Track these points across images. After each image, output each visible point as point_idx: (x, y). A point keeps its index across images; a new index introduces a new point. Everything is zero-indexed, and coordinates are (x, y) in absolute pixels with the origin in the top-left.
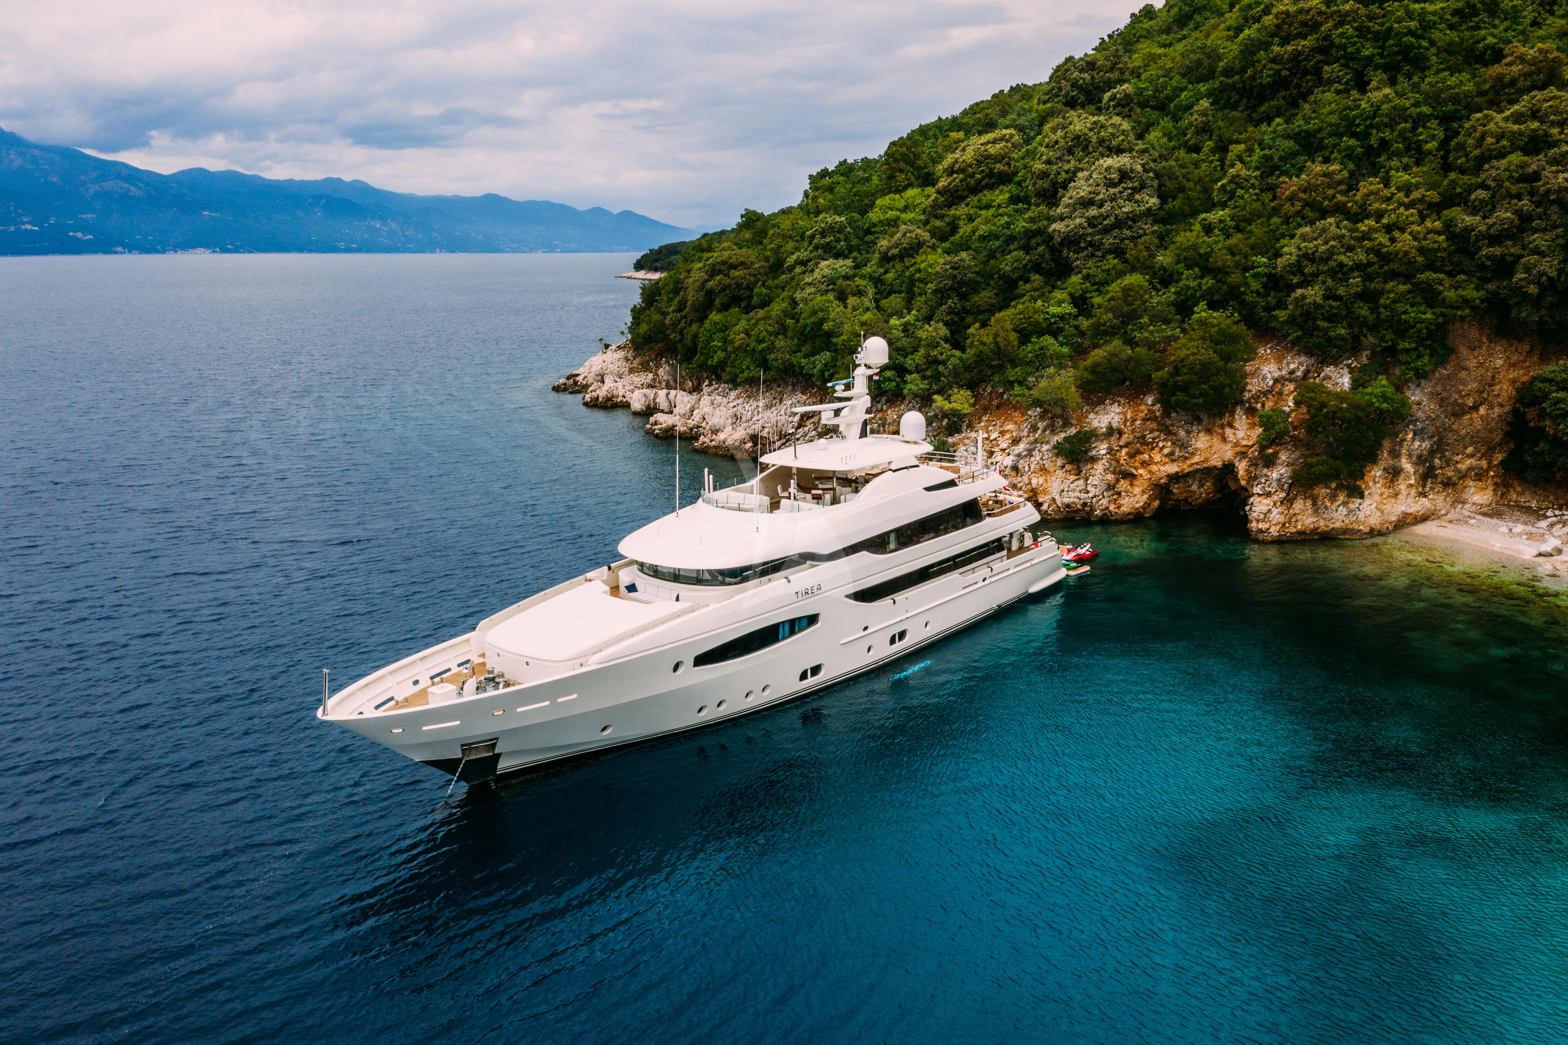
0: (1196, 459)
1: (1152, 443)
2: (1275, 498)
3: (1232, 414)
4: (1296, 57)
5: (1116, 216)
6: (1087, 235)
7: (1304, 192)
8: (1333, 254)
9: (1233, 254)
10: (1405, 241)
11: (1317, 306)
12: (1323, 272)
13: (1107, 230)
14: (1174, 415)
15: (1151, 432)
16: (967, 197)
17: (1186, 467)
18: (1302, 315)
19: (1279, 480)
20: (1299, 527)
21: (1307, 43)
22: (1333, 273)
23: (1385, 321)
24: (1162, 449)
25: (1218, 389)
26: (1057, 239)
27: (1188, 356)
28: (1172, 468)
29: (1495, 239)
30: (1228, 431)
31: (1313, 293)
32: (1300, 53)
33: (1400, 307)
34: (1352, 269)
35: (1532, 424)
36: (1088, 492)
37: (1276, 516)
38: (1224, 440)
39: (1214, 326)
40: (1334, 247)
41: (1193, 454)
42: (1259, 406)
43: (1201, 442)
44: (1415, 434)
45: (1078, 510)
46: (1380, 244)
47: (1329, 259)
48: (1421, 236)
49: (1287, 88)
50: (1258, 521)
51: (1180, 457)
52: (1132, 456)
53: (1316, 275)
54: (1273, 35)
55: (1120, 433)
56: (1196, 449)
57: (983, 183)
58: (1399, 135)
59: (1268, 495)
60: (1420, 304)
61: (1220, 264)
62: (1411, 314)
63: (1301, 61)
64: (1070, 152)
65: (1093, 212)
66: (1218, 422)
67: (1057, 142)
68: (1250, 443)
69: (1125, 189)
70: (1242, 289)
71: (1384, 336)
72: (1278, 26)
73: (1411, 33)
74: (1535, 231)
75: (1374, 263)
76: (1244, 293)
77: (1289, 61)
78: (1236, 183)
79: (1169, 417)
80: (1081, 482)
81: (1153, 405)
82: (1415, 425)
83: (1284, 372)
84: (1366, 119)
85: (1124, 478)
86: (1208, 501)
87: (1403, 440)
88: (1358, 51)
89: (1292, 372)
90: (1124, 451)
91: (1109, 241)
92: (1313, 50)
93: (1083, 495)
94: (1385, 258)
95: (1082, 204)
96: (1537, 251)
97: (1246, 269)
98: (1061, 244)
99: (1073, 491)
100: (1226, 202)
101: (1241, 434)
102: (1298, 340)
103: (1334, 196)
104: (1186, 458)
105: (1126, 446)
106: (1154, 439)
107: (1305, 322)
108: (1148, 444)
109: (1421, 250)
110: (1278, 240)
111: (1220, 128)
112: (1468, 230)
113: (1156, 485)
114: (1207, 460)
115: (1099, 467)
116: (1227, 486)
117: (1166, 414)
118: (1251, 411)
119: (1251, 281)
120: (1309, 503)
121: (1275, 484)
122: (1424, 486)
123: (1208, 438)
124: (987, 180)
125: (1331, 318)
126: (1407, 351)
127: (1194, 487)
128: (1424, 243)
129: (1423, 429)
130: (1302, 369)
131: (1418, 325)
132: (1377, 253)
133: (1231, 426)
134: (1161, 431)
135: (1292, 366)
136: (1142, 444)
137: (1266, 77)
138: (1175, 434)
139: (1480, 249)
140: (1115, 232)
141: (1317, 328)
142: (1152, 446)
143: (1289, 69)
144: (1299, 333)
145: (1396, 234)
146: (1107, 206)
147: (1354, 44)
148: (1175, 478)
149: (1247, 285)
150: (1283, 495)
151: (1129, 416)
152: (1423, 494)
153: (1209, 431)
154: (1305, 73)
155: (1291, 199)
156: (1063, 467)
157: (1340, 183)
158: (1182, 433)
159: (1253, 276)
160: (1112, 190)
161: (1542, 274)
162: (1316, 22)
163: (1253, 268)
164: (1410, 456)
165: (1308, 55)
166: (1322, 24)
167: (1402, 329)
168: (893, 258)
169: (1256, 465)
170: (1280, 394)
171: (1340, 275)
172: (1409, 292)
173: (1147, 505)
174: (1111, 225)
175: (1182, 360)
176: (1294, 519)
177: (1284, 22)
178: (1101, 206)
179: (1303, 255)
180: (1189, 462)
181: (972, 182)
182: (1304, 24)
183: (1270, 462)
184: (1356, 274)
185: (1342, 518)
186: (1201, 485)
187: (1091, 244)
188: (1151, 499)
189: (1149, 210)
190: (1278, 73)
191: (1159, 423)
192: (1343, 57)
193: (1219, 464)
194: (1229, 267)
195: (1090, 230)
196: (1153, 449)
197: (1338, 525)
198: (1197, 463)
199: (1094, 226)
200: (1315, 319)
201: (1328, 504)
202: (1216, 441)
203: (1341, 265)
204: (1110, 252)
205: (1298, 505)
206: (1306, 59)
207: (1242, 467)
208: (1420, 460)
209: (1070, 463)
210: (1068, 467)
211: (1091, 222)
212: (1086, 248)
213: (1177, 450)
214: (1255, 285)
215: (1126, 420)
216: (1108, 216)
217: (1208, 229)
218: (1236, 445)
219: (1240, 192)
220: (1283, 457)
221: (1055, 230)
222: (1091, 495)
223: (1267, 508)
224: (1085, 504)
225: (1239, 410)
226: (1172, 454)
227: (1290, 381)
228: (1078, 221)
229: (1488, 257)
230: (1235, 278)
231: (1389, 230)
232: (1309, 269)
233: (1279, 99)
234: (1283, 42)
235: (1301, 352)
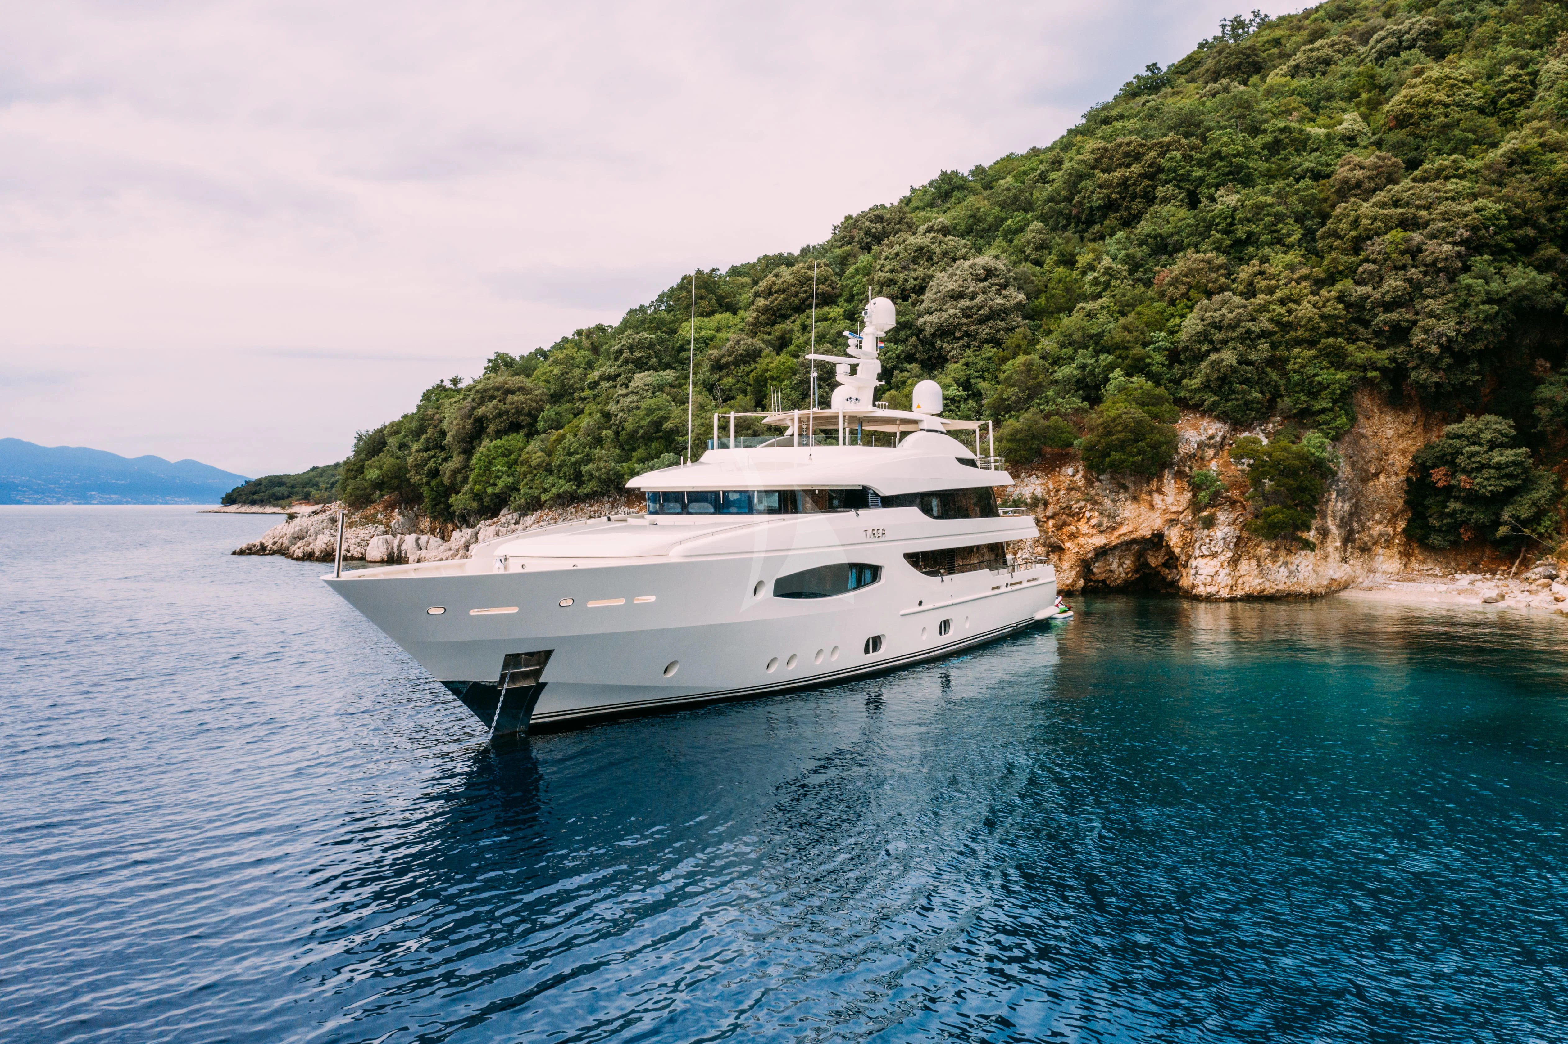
0: (1124, 529)
1: (1078, 514)
2: (1222, 558)
3: (1161, 478)
4: (1124, 183)
5: (991, 308)
6: (962, 324)
7: (1186, 276)
8: (1240, 321)
9: (1130, 332)
10: (1305, 310)
11: (1234, 370)
12: (1232, 339)
13: (982, 321)
14: (1097, 484)
15: (1078, 501)
16: (790, 316)
17: (1114, 539)
18: (1218, 379)
19: (1224, 539)
20: (1247, 589)
21: (1136, 168)
22: (1242, 339)
23: (1296, 385)
24: (1089, 519)
25: (1155, 446)
26: (929, 330)
27: (1120, 416)
28: (1100, 541)
29: (1388, 307)
30: (1157, 497)
31: (1228, 357)
32: (1127, 179)
33: (1310, 371)
34: (1259, 337)
35: (1440, 484)
37: (1224, 578)
38: (1152, 507)
39: (1136, 389)
40: (1240, 314)
41: (1121, 524)
42: (1187, 469)
43: (1128, 510)
44: (1338, 495)
46: (1280, 314)
47: (1237, 325)
48: (1320, 304)
49: (1116, 211)
50: (1205, 585)
51: (1108, 528)
52: (1059, 528)
53: (1225, 342)
54: (1093, 168)
55: (1046, 504)
56: (1125, 519)
57: (807, 303)
58: (1265, 228)
59: (1214, 555)
60: (1328, 368)
61: (1117, 339)
62: (1325, 376)
63: (1129, 186)
64: (914, 261)
65: (965, 303)
66: (1146, 488)
67: (897, 254)
68: (1181, 509)
69: (993, 285)
70: (1148, 360)
71: (1299, 398)
72: (1096, 160)
73: (1239, 154)
74: (1426, 297)
75: (1276, 333)
76: (1149, 364)
77: (1118, 185)
78: (1110, 275)
79: (1093, 487)
81: (1073, 476)
82: (1337, 486)
83: (1204, 438)
84: (1225, 218)
85: (1053, 551)
86: (1126, 582)
87: (1328, 500)
88: (1189, 173)
89: (1211, 438)
90: (1051, 523)
91: (984, 331)
92: (1140, 175)
94: (1286, 327)
95: (951, 297)
96: (1431, 315)
97: (1145, 345)
98: (933, 335)
100: (1100, 293)
101: (1170, 499)
102: (1215, 404)
103: (1217, 280)
104: (1114, 529)
105: (1052, 517)
106: (1080, 509)
107: (1220, 387)
108: (1073, 516)
109: (1323, 317)
110: (1168, 320)
111: (1059, 245)
112: (1364, 298)
113: (1083, 561)
114: (1136, 530)
116: (1147, 565)
117: (1089, 482)
118: (1180, 475)
119: (1154, 354)
120: (1254, 563)
121: (1221, 543)
122: (1345, 551)
123: (1135, 506)
124: (810, 299)
125: (1246, 381)
126: (1323, 411)
127: (1114, 566)
128: (1325, 310)
129: (1344, 489)
130: (1220, 434)
131: (1332, 387)
132: (1278, 323)
133: (1159, 491)
134: (1087, 500)
135: (1210, 432)
136: (1069, 515)
137: (1097, 200)
138: (1101, 504)
139: (1375, 316)
140: (990, 323)
141: (1234, 392)
142: (1077, 516)
143: (1119, 193)
144: (1216, 398)
145: (1292, 306)
146: (980, 298)
147: (1183, 168)
148: (1102, 552)
149: (1150, 357)
150: (1230, 554)
151: (1051, 487)
152: (1344, 560)
153: (1135, 499)
154: (1134, 197)
155: (1175, 282)
157: (1220, 267)
158: (1108, 503)
159: (1154, 350)
160: (981, 285)
161: (1440, 335)
162: (1139, 153)
163: (1154, 343)
164: (1334, 517)
165: (1136, 181)
166: (1144, 154)
167: (1315, 391)
168: (727, 365)
169: (1192, 529)
170: (1202, 458)
171: (1248, 342)
172: (1315, 357)
173: (1074, 583)
174: (986, 316)
175: (1114, 420)
176: (1240, 581)
177: (1102, 156)
178: (973, 298)
179: (1209, 324)
180: (1116, 534)
181: (795, 301)
182: (1127, 155)
183: (1209, 523)
184: (1263, 340)
185: (1284, 579)
186: (1121, 565)
187: (967, 334)
188: (1078, 576)
189: (1019, 303)
190: (1109, 196)
191: (1082, 493)
192: (1175, 178)
193: (1148, 534)
194: (1128, 342)
195: (965, 320)
196: (1079, 520)
197: (1281, 587)
198: (1124, 534)
199: (968, 317)
200: (1231, 383)
201: (1270, 565)
202: (1144, 507)
203: (1249, 332)
204: (987, 341)
205: (1245, 566)
206: (1134, 184)
207: (1174, 535)
208: (1344, 523)
211: (966, 313)
212: (961, 338)
213: (1105, 520)
214: (1159, 358)
215: (1049, 491)
216: (982, 307)
217: (1090, 315)
218: (1165, 511)
219: (1113, 282)
220: (1222, 516)
221: (925, 323)
223: (1214, 570)
225: (1167, 475)
226: (1100, 524)
227: (1209, 447)
228: (951, 312)
229: (1386, 323)
230: (1138, 350)
231: (1283, 302)
232: (1218, 336)
233: (1111, 220)
234: (1107, 170)
235: (1218, 418)
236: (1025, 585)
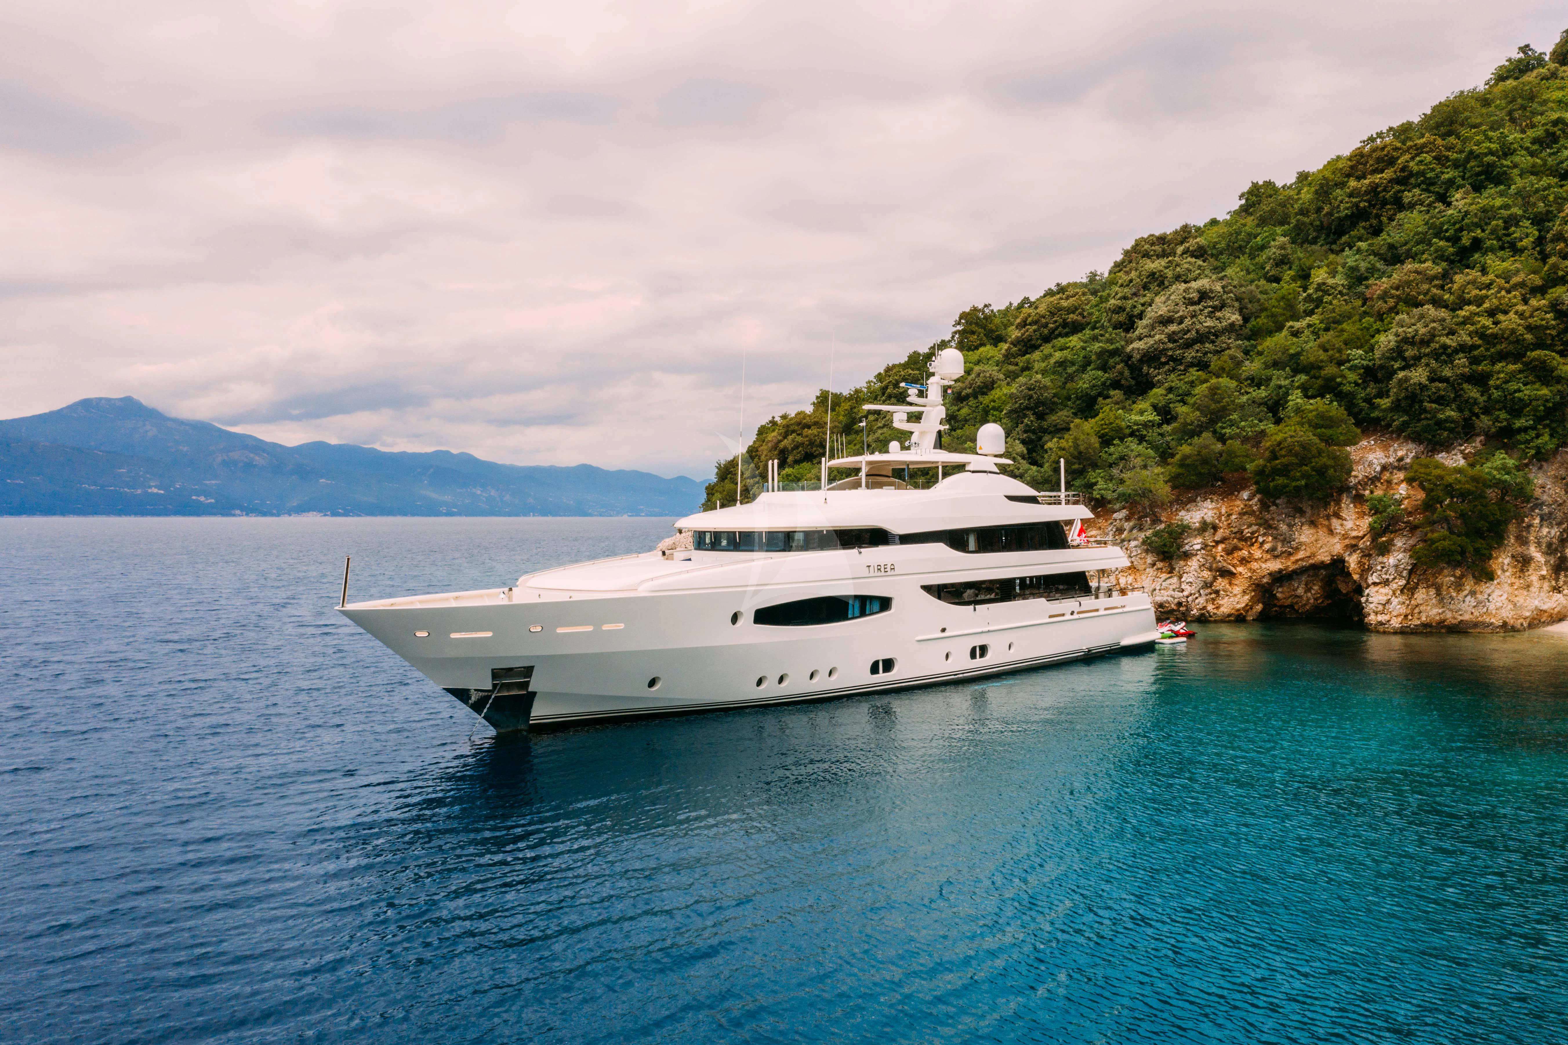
0: (1301, 555)
1: (1251, 538)
2: (1394, 586)
3: (1338, 502)
4: (1374, 189)
5: (1197, 331)
6: (1167, 349)
7: (1397, 289)
8: (1434, 336)
9: (1326, 350)
10: (1510, 321)
11: (1423, 387)
12: (1426, 355)
13: (1188, 345)
14: (1273, 508)
15: (1249, 526)
16: (1040, 345)
17: (1289, 564)
18: (1406, 398)
19: (1396, 566)
20: (1424, 619)
21: (1384, 175)
22: (1436, 355)
23: (1498, 401)
24: (1262, 544)
25: (1321, 472)
26: (1136, 356)
27: (1285, 439)
28: (1275, 565)
30: (1335, 522)
31: (1419, 374)
32: (1377, 185)
33: (1512, 386)
34: (1456, 351)
36: (1183, 591)
37: (1398, 606)
38: (1331, 532)
39: (1311, 411)
40: (1434, 328)
41: (1297, 549)
42: (1367, 492)
43: (1305, 535)
44: (1542, 519)
45: (1173, 611)
46: (1484, 327)
47: (1430, 341)
48: (1527, 314)
49: (1367, 220)
50: (1376, 613)
51: (1282, 553)
52: (1229, 552)
53: (1418, 358)
54: (1348, 176)
55: (1215, 528)
56: (1301, 544)
57: (1057, 332)
58: (1492, 233)
59: (1386, 583)
60: (1534, 383)
61: (1312, 359)
62: (1527, 392)
63: (1380, 192)
64: (1145, 287)
65: (1173, 328)
66: (1323, 513)
67: (1131, 281)
68: (1361, 534)
69: (1206, 307)
70: (1338, 380)
71: (1498, 416)
72: (1352, 167)
73: (1491, 153)
75: (1479, 346)
76: (1340, 384)
77: (1367, 193)
78: (1322, 291)
79: (1268, 512)
80: (1175, 580)
81: (1249, 500)
82: (1541, 510)
83: (1391, 460)
84: (1454, 224)
85: (1222, 576)
86: (1317, 608)
87: (1529, 525)
88: (1437, 176)
89: (1401, 459)
90: (1220, 547)
91: (1190, 354)
92: (1391, 181)
93: (1177, 594)
94: (1491, 339)
95: (1161, 322)
97: (1340, 363)
98: (1141, 361)
99: (1166, 589)
100: (1313, 310)
101: (1349, 524)
102: (1404, 426)
103: (1429, 290)
104: (1290, 554)
105: (1222, 541)
106: (1253, 533)
107: (1411, 406)
108: (1245, 540)
109: (1529, 328)
110: (1373, 336)
111: (1300, 259)
113: (1258, 585)
114: (1313, 555)
115: (1194, 563)
116: (1337, 590)
117: (1265, 506)
118: (1359, 499)
119: (1347, 372)
120: (1432, 592)
121: (1392, 570)
122: (1557, 579)
123: (1312, 531)
124: (1060, 329)
125: (1440, 400)
126: (1525, 430)
127: (1300, 591)
128: (1531, 321)
129: (1550, 514)
130: (1411, 455)
131: (1534, 403)
132: (1482, 336)
133: (1338, 516)
134: (1260, 525)
135: (1400, 453)
136: (1240, 539)
137: (1344, 210)
138: (1276, 529)
140: (1197, 346)
141: (1425, 411)
142: (1250, 541)
143: (1369, 201)
144: (1405, 418)
145: (1501, 317)
146: (1188, 322)
147: (1433, 170)
148: (1279, 578)
149: (1344, 377)
150: (1403, 582)
151: (1223, 511)
152: (1558, 589)
153: (1313, 524)
154: (1384, 203)
155: (1384, 297)
156: (1154, 565)
157: (1435, 277)
158: (1283, 527)
159: (1350, 369)
160: (1191, 308)
162: (1393, 157)
163: (1349, 361)
164: (1539, 543)
165: (1386, 187)
166: (1398, 158)
167: (1516, 408)
168: (966, 397)
169: (1370, 555)
170: (1389, 482)
171: (1444, 357)
172: (1520, 372)
173: (1248, 608)
174: (1193, 340)
175: (1280, 443)
176: (1417, 610)
177: (1358, 163)
178: (1181, 323)
179: (1402, 340)
180: (1293, 559)
181: (1046, 331)
182: (1379, 160)
183: (1385, 550)
184: (1461, 355)
185: (1470, 609)
186: (1308, 590)
187: (1172, 359)
188: (1254, 601)
189: (1232, 325)
190: (1356, 205)
191: (1257, 518)
192: (1422, 182)
193: (1327, 559)
194: (1322, 361)
195: (1171, 345)
196: (1252, 545)
197: (1467, 617)
198: (1302, 560)
199: (1175, 341)
200: (1422, 401)
201: (1454, 594)
202: (1322, 533)
203: (1445, 347)
204: (1192, 365)
205: (1421, 595)
206: (1384, 190)
207: (1352, 561)
208: (1550, 549)
209: (1162, 561)
210: (1160, 565)
211: (1172, 338)
212: (1167, 363)
213: (1279, 545)
214: (1352, 376)
215: (1221, 515)
216: (1189, 331)
217: (1296, 334)
218: (1345, 536)
219: (1327, 299)
220: (1399, 543)
221: (1133, 349)
222: (1186, 593)
223: (1385, 598)
224: (1180, 604)
225: (1345, 498)
226: (1273, 549)
227: (1400, 469)
228: (1157, 337)
230: (1330, 371)
231: (1491, 313)
232: (1410, 352)
233: (1360, 230)
234: (1359, 179)
235: (1408, 439)
236: (1102, 612)
